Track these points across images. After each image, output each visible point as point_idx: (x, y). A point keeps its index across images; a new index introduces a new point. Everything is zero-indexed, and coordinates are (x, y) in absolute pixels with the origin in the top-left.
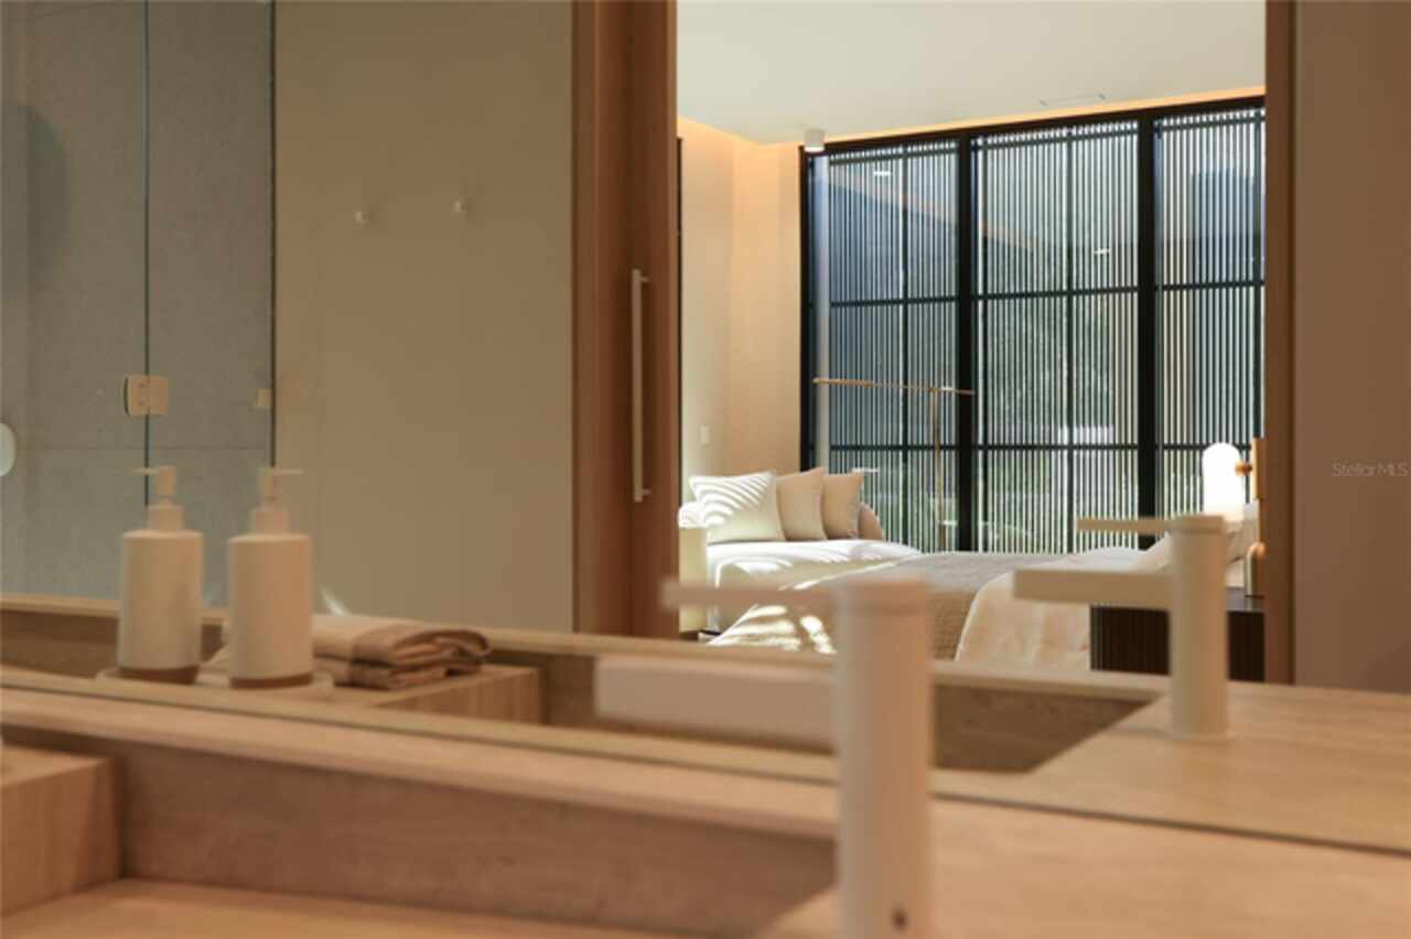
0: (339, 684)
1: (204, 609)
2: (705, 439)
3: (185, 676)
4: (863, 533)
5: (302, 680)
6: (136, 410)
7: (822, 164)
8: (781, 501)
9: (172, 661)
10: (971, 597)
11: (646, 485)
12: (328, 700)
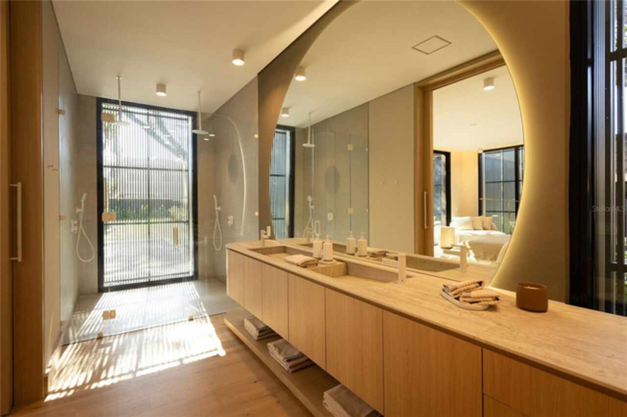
0: (370, 256)
1: (355, 246)
2: (456, 209)
3: (353, 255)
4: (492, 229)
5: (365, 256)
6: (349, 213)
7: (484, 155)
8: (473, 222)
9: (352, 253)
10: (503, 245)
11: (427, 225)
12: (369, 259)
